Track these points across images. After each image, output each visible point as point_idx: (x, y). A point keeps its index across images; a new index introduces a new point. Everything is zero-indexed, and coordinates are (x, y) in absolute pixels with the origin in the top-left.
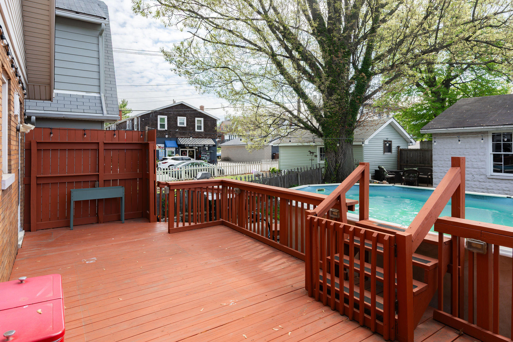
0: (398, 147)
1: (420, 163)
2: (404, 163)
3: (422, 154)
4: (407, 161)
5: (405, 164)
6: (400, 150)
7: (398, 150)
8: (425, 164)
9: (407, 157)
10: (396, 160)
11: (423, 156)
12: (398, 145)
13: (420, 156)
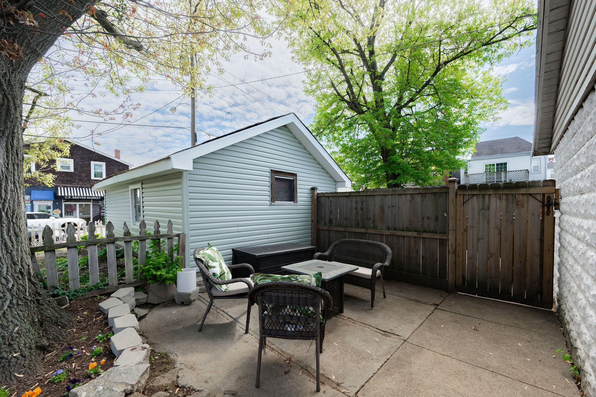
0: (313, 189)
1: (357, 226)
2: (325, 224)
3: (360, 205)
4: (331, 221)
5: (326, 228)
6: (318, 197)
7: (312, 197)
8: (367, 229)
9: (331, 212)
10: (310, 219)
11: (362, 209)
12: (314, 185)
13: (356, 208)
